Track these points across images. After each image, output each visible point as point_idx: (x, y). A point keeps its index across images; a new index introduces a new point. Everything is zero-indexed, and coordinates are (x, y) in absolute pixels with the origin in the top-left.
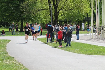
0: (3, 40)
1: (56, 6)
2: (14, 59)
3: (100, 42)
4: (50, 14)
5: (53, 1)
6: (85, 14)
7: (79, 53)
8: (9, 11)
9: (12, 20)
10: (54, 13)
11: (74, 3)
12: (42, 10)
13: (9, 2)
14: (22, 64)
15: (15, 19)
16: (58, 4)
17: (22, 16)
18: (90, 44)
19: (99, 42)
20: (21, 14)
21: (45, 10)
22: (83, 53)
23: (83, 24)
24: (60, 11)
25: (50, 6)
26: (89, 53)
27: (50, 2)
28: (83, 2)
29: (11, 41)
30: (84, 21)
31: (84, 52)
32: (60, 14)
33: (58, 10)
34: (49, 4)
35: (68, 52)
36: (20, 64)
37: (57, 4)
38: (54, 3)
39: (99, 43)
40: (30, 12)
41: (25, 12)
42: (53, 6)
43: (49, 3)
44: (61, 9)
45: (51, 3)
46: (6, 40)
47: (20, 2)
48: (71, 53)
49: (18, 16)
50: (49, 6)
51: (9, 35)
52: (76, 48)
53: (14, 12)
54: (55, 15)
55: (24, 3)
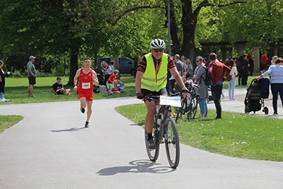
7: (245, 157)
8: (30, 17)
9: (40, 49)
10: (179, 16)
12: (137, 8)
17: (73, 34)
20: (68, 26)
21: (149, 7)
24: (204, 10)
32: (204, 21)
40: (97, 19)
41: (83, 17)
49: (58, 34)
51: (24, 101)
52: (239, 138)
53: (43, 22)
54: (183, 26)
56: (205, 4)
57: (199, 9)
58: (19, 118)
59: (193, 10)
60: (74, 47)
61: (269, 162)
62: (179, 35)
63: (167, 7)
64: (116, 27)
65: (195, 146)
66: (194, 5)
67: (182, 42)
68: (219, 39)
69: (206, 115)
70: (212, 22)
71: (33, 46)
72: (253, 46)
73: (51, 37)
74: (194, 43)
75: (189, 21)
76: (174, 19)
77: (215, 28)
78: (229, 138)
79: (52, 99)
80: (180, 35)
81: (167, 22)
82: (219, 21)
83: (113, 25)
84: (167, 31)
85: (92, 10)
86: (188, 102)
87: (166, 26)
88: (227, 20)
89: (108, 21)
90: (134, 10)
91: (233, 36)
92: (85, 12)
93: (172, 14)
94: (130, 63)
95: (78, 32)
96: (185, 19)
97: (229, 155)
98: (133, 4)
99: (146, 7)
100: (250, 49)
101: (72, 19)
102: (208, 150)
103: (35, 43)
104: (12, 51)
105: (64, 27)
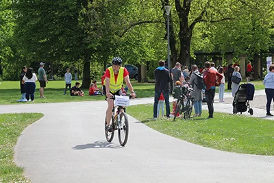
0: (21, 114)
1: (183, 11)
7: (234, 151)
9: (58, 57)
10: (177, 32)
12: (141, 23)
16: (190, 4)
17: (87, 45)
20: (83, 38)
21: (151, 22)
22: (246, 151)
24: (197, 25)
26: (264, 149)
29: (43, 116)
37: (187, 4)
38: (178, 2)
40: (107, 32)
42: (174, 12)
43: (163, 3)
49: (74, 45)
50: (163, 11)
52: (228, 135)
53: (61, 34)
54: (180, 38)
55: (90, 5)
56: (199, 20)
57: (194, 24)
58: (40, 115)
59: (189, 24)
60: (87, 56)
61: (255, 155)
62: (176, 46)
63: (166, 22)
64: (123, 38)
65: (191, 141)
66: (190, 21)
67: (179, 53)
68: (211, 50)
69: (200, 115)
70: (205, 36)
71: (52, 54)
72: (239, 56)
73: (68, 47)
74: (189, 53)
75: (185, 34)
76: (173, 32)
77: (207, 40)
78: (219, 135)
79: (68, 100)
80: (178, 46)
81: (166, 35)
82: (211, 35)
83: (121, 37)
84: (167, 43)
85: (102, 24)
86: (185, 103)
87: (165, 38)
88: (218, 34)
89: (116, 34)
90: (138, 24)
91: (222, 48)
92: (97, 25)
93: (171, 28)
94: (134, 69)
95: (91, 43)
96: (182, 32)
97: (219, 149)
98: (137, 19)
99: (148, 22)
100: (237, 58)
101: (85, 32)
102: (202, 144)
103: (54, 51)
104: (34, 58)
105: (79, 38)
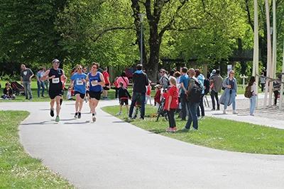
0: (8, 112)
1: (154, 19)
2: (42, 165)
3: (280, 119)
4: (138, 42)
5: (144, 4)
6: (234, 40)
8: (25, 32)
10: (148, 37)
11: (205, 11)
12: (114, 29)
13: (25, 9)
14: (66, 180)
15: (41, 55)
16: (160, 13)
17: (62, 47)
18: (252, 124)
19: (275, 118)
20: (57, 40)
21: (123, 28)
22: (236, 149)
23: (229, 67)
24: (166, 33)
25: (139, 19)
27: (138, 8)
28: (228, 9)
29: (29, 114)
30: (232, 61)
31: (237, 145)
32: (164, 42)
33: (159, 31)
34: (135, 14)
35: (193, 145)
36: (58, 179)
37: (157, 13)
38: (148, 11)
39: (278, 122)
40: (82, 36)
41: (69, 34)
42: (145, 20)
43: (134, 11)
44: (168, 27)
45: (139, 10)
46: (17, 113)
47: (55, 8)
48: (201, 147)
50: (134, 19)
53: (37, 36)
54: (150, 45)
55: (66, 10)
57: (163, 32)
63: (138, 29)
64: (97, 43)
73: (43, 48)
75: (155, 41)
83: (94, 41)
90: (111, 30)
95: (65, 46)
96: (152, 39)
98: (108, 25)
105: (54, 41)
